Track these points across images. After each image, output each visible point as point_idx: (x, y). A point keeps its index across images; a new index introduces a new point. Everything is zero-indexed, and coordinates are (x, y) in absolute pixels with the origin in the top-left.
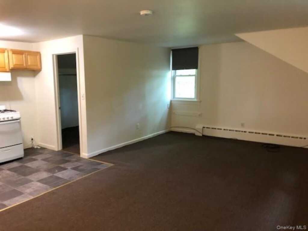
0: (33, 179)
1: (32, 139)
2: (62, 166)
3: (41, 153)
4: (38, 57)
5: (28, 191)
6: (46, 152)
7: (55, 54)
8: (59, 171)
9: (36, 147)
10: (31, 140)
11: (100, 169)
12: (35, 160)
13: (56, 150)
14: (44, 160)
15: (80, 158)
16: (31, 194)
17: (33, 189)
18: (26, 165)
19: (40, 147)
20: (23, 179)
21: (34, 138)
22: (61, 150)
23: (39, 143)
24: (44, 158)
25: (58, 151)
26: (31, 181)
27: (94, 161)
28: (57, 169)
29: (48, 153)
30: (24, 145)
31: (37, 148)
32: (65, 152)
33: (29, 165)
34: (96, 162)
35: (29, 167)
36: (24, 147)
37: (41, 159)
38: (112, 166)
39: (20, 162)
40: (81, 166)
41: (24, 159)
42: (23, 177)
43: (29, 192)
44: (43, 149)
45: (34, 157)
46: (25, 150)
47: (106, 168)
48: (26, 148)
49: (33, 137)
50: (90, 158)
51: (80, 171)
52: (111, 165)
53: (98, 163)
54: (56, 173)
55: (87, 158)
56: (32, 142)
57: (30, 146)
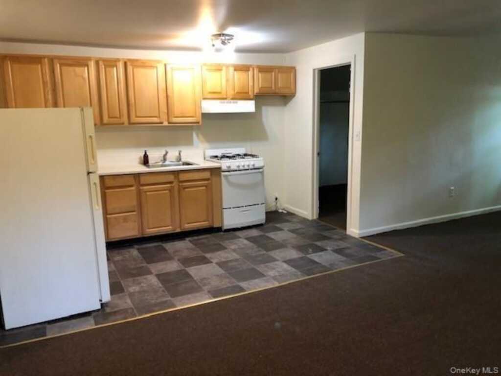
0: (277, 258)
1: (276, 199)
2: (319, 244)
3: (288, 221)
4: (292, 75)
5: (271, 273)
6: (294, 220)
7: (318, 69)
8: (314, 252)
9: (280, 211)
10: (274, 200)
11: (380, 259)
12: (280, 229)
13: (310, 218)
14: (293, 231)
15: (346, 235)
16: (275, 278)
17: (278, 271)
18: (268, 234)
19: (285, 210)
20: (264, 254)
21: (278, 198)
22: (317, 219)
23: (285, 205)
24: (293, 228)
25: (313, 221)
26: (275, 260)
27: (370, 244)
28: (310, 248)
29: (298, 222)
30: (266, 206)
31: (282, 212)
32: (323, 223)
33: (271, 235)
34: (372, 245)
35: (272, 239)
36: (266, 210)
37: (288, 229)
38: (402, 257)
39: (260, 231)
40: (348, 248)
41: (265, 226)
42: (265, 252)
43: (272, 275)
44: (290, 214)
45: (278, 225)
46: (268, 213)
47: (390, 258)
48: (269, 210)
49: (277, 196)
50: (362, 238)
51: (347, 256)
52: (399, 254)
53: (377, 247)
54: (309, 254)
55: (357, 236)
56: (277, 203)
57: (273, 209)
